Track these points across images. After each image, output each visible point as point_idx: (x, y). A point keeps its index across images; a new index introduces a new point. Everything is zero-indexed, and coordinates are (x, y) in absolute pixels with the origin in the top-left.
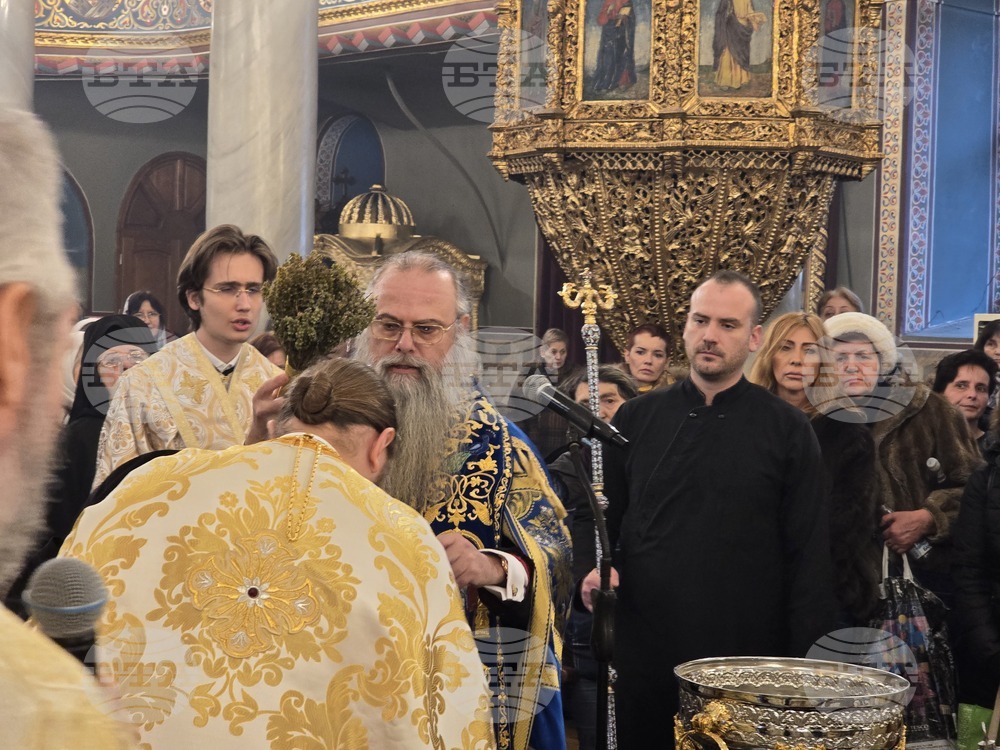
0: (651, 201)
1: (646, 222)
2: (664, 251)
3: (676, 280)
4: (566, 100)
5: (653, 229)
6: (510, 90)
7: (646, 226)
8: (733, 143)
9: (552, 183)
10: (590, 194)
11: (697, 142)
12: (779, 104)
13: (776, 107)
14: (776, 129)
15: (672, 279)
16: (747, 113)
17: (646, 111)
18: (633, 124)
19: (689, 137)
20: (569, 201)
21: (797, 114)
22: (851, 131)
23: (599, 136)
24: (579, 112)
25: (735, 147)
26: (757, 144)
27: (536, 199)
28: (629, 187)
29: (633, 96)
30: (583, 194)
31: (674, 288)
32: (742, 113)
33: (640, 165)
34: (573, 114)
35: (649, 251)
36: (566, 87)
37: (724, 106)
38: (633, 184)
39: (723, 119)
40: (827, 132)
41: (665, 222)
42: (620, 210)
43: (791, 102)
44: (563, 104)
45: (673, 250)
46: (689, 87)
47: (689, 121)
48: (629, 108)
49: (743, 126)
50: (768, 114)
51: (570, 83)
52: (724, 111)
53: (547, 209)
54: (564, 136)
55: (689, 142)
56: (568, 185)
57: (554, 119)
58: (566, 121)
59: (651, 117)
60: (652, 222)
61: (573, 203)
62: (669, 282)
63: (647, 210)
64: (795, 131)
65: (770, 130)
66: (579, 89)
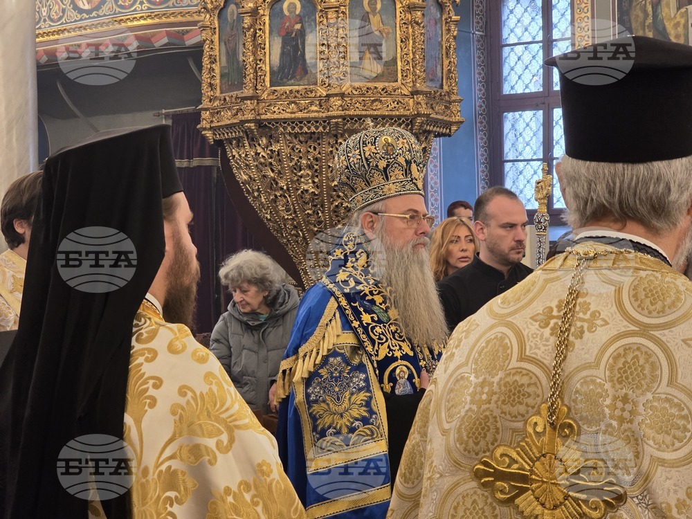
0: (319, 153)
1: (316, 167)
2: (329, 187)
3: (337, 206)
4: (259, 87)
5: (322, 171)
6: (213, 82)
7: (316, 170)
8: (375, 113)
9: (247, 144)
10: (276, 150)
11: (352, 113)
12: (403, 87)
13: (401, 88)
14: (401, 103)
15: (334, 205)
16: (382, 93)
17: (316, 92)
18: (307, 102)
19: (346, 109)
20: (260, 156)
21: (414, 93)
22: (445, 104)
23: (283, 110)
24: (269, 95)
25: (377, 115)
26: (390, 113)
27: (234, 156)
28: (304, 144)
29: (306, 83)
30: (271, 150)
31: (335, 212)
32: (380, 93)
33: (313, 129)
34: (265, 96)
35: (317, 187)
36: (259, 78)
37: (368, 88)
38: (306, 142)
39: (367, 97)
40: (432, 105)
41: (329, 167)
42: (298, 160)
43: (410, 85)
44: (257, 89)
45: (335, 185)
46: (345, 76)
47: (345, 99)
48: (304, 91)
49: (381, 101)
50: (396, 93)
51: (261, 76)
52: (367, 92)
53: (243, 162)
54: (258, 112)
55: (347, 112)
56: (259, 145)
57: (251, 100)
58: (259, 101)
59: (320, 96)
60: (321, 167)
61: (263, 157)
62: (332, 208)
63: (316, 159)
64: (414, 104)
65: (398, 104)
66: (267, 79)
